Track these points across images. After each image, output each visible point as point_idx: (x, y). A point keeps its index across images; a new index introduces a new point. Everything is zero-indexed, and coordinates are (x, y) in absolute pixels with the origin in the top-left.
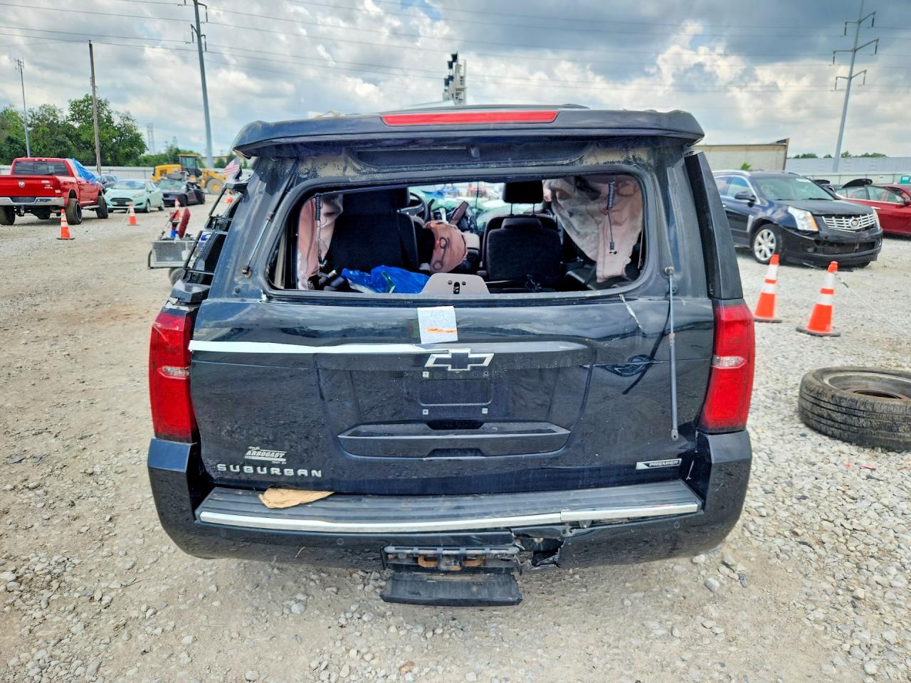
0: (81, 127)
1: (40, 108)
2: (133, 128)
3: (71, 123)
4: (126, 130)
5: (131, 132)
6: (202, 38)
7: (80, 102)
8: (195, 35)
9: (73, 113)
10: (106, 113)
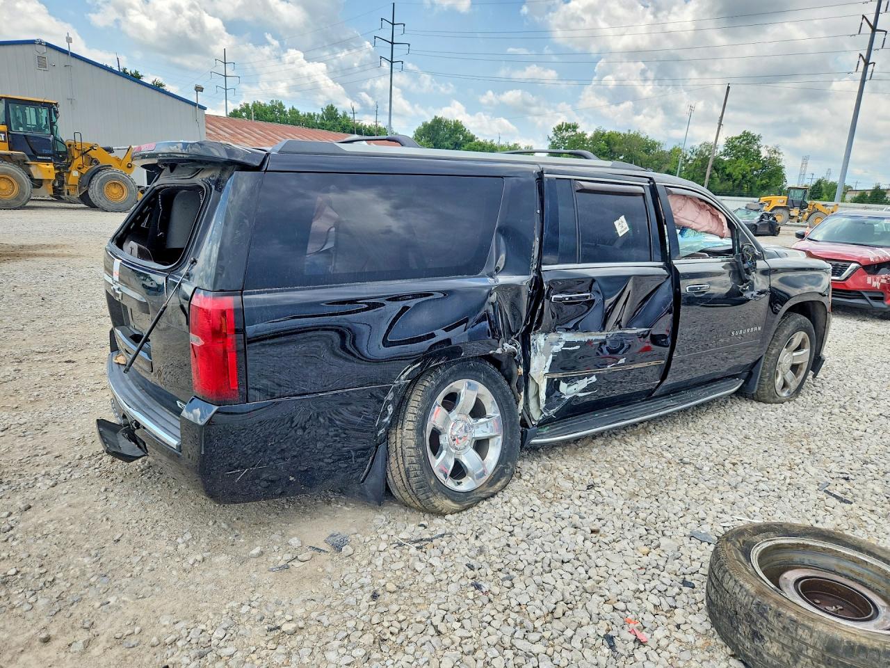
0: (729, 161)
1: (701, 146)
2: (778, 161)
3: (722, 157)
4: (769, 163)
5: (774, 165)
6: (870, 67)
7: (737, 138)
8: (862, 64)
9: (726, 148)
10: (756, 147)
